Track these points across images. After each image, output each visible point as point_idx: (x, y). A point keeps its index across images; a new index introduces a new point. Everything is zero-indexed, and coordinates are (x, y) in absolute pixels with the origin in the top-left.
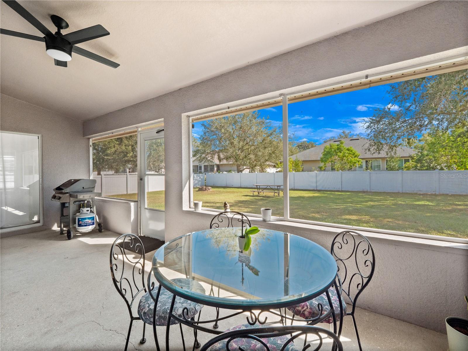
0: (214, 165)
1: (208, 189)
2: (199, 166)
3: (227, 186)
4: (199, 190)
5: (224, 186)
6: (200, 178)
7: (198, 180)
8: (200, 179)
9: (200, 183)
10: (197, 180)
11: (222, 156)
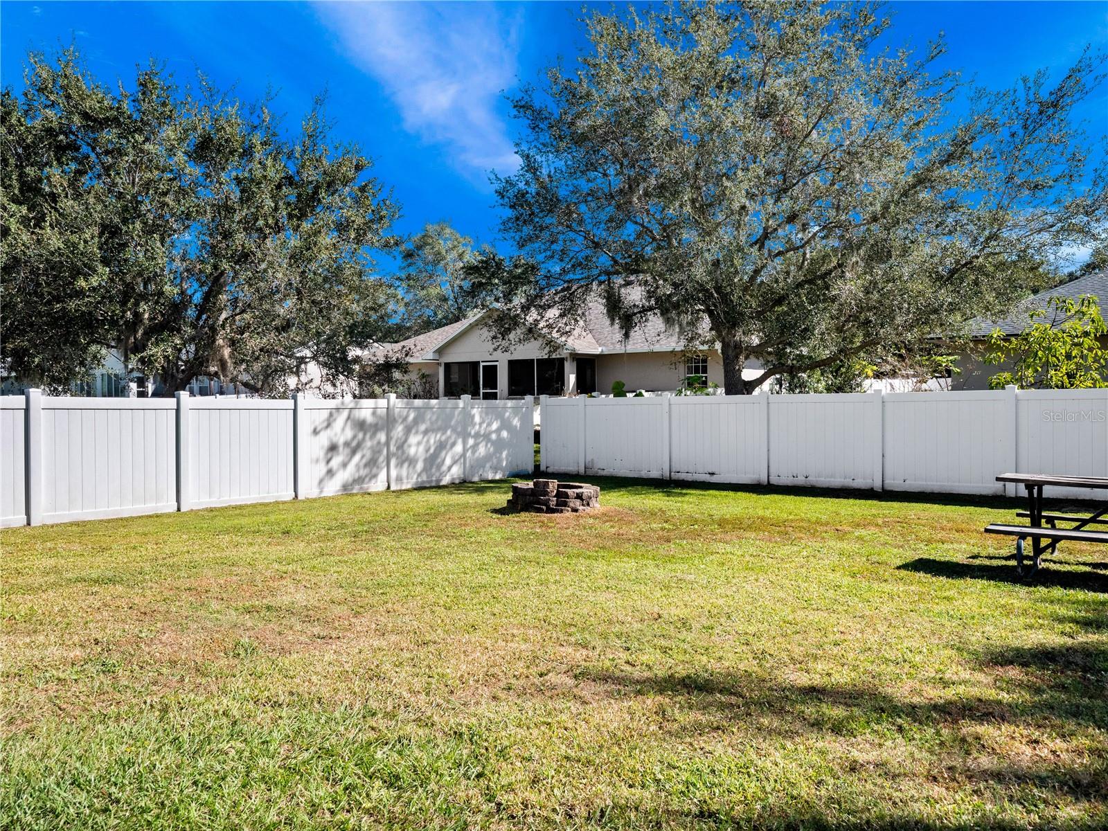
0: (562, 361)
1: (579, 497)
2: (482, 364)
3: (675, 476)
4: (513, 507)
5: (655, 474)
6: (505, 425)
7: (494, 436)
8: (505, 434)
9: (504, 454)
10: (486, 437)
11: (634, 295)
